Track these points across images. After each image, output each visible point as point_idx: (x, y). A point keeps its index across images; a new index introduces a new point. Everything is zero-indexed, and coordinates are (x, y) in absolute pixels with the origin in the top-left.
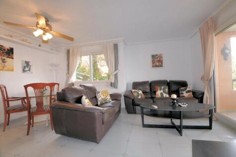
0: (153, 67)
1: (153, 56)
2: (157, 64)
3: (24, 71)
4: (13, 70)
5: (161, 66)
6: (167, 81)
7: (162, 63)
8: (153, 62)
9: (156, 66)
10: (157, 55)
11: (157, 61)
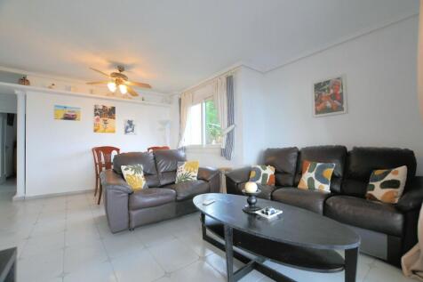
0: (317, 112)
1: (318, 87)
2: (329, 105)
3: (126, 132)
4: (114, 132)
5: (340, 109)
6: (345, 148)
7: (341, 101)
8: (318, 100)
9: (326, 110)
10: (328, 82)
11: (329, 98)
